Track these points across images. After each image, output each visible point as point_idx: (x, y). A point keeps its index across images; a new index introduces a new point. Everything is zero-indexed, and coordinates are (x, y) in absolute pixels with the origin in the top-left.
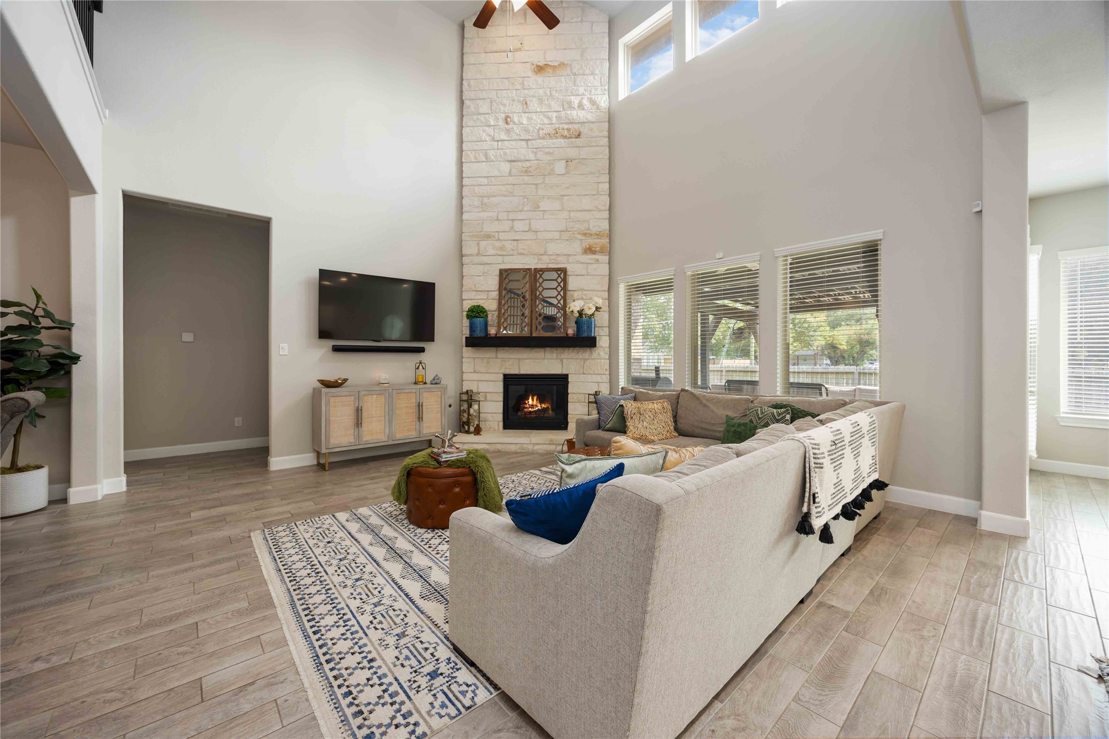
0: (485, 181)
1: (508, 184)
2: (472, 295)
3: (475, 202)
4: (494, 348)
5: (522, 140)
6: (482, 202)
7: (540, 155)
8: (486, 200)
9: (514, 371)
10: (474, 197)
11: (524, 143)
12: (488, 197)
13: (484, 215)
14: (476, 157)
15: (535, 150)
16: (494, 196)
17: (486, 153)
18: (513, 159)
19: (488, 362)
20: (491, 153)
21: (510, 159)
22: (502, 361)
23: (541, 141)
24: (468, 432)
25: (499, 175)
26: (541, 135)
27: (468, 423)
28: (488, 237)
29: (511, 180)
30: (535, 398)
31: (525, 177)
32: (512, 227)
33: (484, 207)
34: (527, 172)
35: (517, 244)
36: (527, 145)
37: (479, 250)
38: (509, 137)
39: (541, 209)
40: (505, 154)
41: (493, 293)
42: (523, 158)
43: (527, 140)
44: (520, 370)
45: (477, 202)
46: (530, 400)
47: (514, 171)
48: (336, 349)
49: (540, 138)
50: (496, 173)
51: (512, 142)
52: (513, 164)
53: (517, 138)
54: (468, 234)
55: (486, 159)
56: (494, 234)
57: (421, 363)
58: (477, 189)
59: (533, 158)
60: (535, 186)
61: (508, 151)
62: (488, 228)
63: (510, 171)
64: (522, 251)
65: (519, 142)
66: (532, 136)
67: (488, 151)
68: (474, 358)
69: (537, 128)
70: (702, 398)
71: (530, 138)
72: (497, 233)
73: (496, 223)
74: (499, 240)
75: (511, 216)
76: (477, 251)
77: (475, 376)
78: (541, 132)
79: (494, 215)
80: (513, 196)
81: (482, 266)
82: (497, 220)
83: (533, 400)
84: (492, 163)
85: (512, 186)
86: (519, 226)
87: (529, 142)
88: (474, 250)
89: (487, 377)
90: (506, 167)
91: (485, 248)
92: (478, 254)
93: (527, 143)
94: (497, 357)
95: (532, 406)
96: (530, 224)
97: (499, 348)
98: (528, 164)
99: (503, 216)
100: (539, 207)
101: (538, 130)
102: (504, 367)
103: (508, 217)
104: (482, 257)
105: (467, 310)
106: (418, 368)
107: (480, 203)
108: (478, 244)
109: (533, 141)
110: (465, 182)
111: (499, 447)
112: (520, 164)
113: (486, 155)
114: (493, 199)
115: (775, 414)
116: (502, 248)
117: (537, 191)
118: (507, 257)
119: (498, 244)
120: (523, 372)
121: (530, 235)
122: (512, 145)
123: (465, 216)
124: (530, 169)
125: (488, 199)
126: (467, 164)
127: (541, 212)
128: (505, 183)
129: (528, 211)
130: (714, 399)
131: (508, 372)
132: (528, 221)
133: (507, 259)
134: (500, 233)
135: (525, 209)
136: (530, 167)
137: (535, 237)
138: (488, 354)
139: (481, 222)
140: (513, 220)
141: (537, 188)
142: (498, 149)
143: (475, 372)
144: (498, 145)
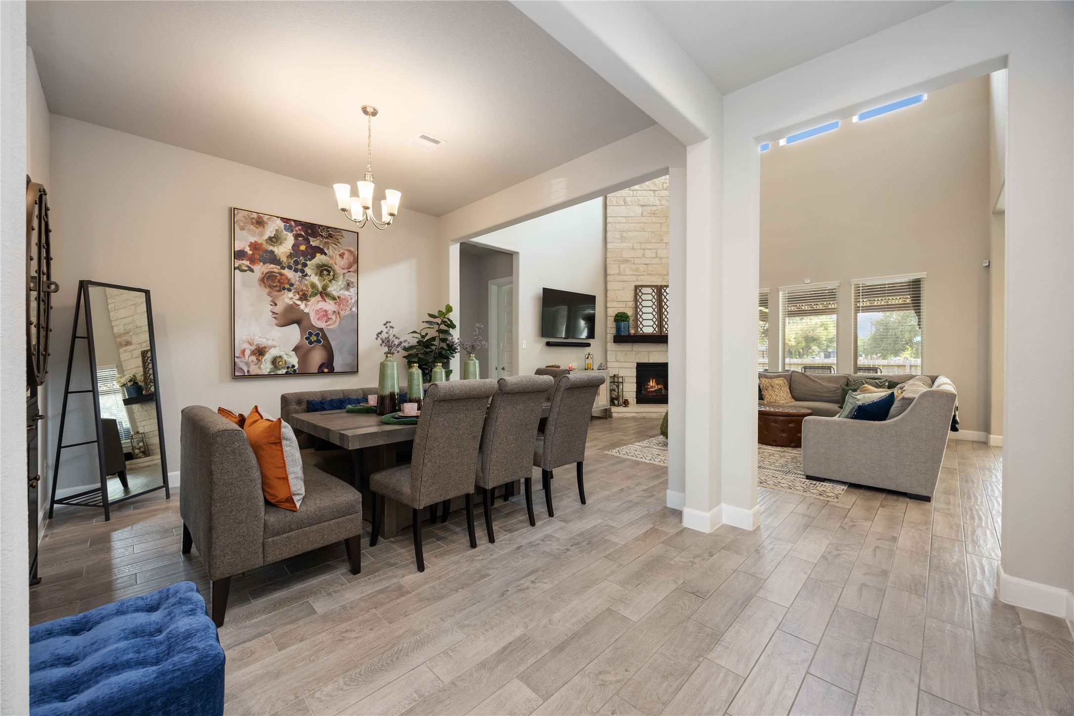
0: (624, 220)
1: (641, 223)
2: (615, 304)
3: (617, 235)
4: (631, 344)
5: (651, 190)
6: (622, 235)
7: (663, 202)
8: (624, 234)
9: (645, 360)
10: (615, 231)
11: (652, 193)
12: (627, 231)
13: (624, 245)
14: (617, 202)
15: (660, 198)
16: (630, 231)
17: (625, 199)
18: (644, 204)
19: (626, 354)
20: (628, 199)
21: (642, 204)
22: (637, 353)
23: (665, 192)
24: (618, 405)
25: (634, 215)
26: (665, 187)
27: (617, 398)
28: (626, 261)
29: (643, 219)
30: (654, 380)
31: (653, 218)
32: (644, 255)
33: (623, 239)
34: (654, 214)
35: (648, 267)
36: (655, 195)
37: (619, 271)
38: (641, 187)
39: (664, 242)
40: (639, 200)
41: (630, 303)
42: (651, 204)
43: (654, 191)
44: (649, 360)
45: (618, 235)
46: (651, 382)
47: (645, 213)
48: (548, 344)
49: (664, 190)
50: (632, 214)
51: (643, 191)
52: (644, 208)
53: (647, 189)
54: (612, 259)
55: (625, 203)
56: (630, 259)
57: (589, 354)
58: (618, 226)
59: (659, 204)
60: (659, 225)
61: (640, 198)
62: (626, 255)
63: (642, 213)
64: (651, 273)
65: (648, 192)
66: (658, 188)
67: (626, 198)
68: (616, 351)
69: (662, 182)
70: (810, 376)
71: (657, 189)
72: (632, 259)
73: (632, 251)
74: (634, 264)
75: (643, 246)
76: (618, 272)
77: (616, 365)
78: (665, 185)
79: (630, 245)
80: (645, 231)
81: (621, 283)
82: (633, 249)
83: (653, 383)
84: (628, 207)
85: (643, 224)
86: (648, 253)
87: (656, 192)
88: (616, 271)
89: (626, 365)
90: (639, 210)
91: (624, 269)
92: (619, 274)
93: (654, 193)
94: (632, 350)
95: (652, 387)
96: (656, 253)
97: (634, 344)
98: (655, 208)
99: (637, 246)
100: (662, 240)
101: (663, 183)
102: (638, 357)
103: (640, 247)
104: (622, 276)
105: (614, 315)
106: (588, 358)
107: (620, 236)
108: (619, 267)
109: (659, 192)
110: (609, 220)
111: (644, 415)
112: (649, 208)
113: (625, 201)
114: (630, 233)
115: (878, 383)
116: (637, 270)
117: (661, 228)
118: (640, 276)
119: (633, 267)
120: (651, 361)
121: (657, 261)
122: (643, 194)
123: (609, 246)
124: (657, 212)
125: (626, 233)
126: (611, 207)
127: (665, 244)
128: (638, 222)
129: (655, 243)
130: (818, 376)
131: (640, 361)
132: (655, 250)
133: (640, 278)
134: (635, 259)
135: (653, 241)
136: (657, 210)
137: (660, 262)
138: (627, 347)
139: (621, 250)
140: (644, 249)
141: (661, 226)
142: (633, 196)
143: (617, 361)
144: (633, 193)
